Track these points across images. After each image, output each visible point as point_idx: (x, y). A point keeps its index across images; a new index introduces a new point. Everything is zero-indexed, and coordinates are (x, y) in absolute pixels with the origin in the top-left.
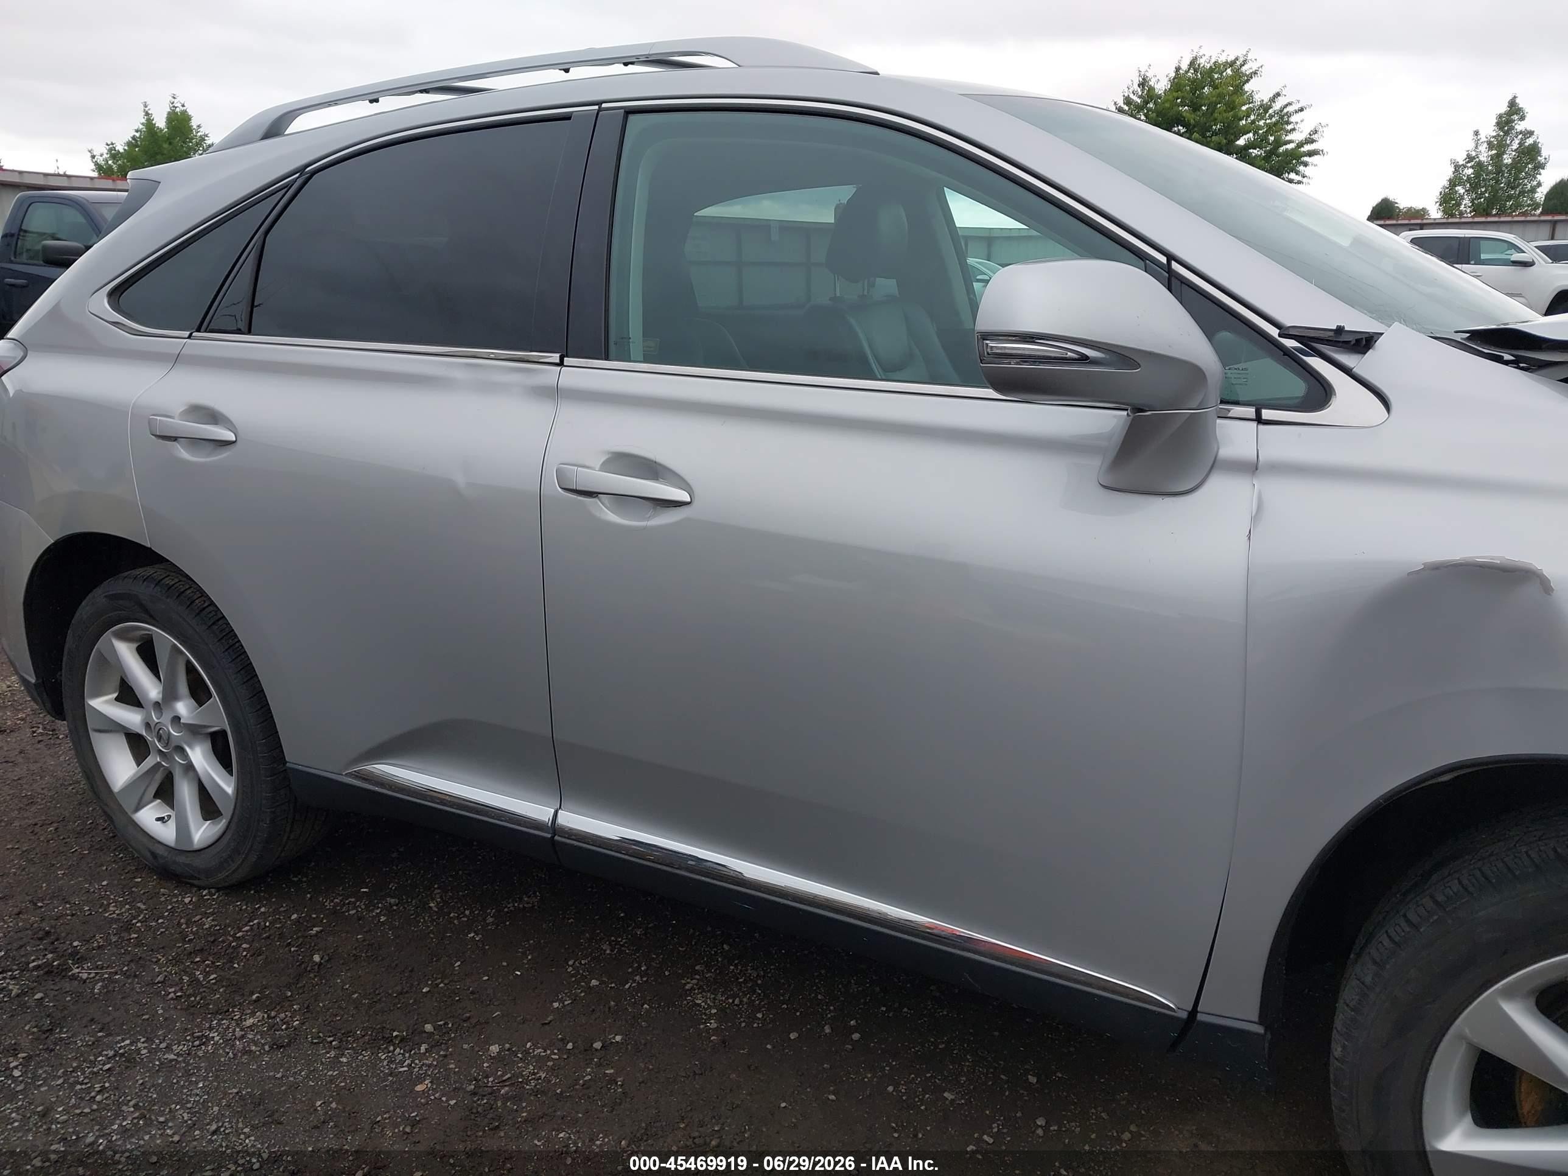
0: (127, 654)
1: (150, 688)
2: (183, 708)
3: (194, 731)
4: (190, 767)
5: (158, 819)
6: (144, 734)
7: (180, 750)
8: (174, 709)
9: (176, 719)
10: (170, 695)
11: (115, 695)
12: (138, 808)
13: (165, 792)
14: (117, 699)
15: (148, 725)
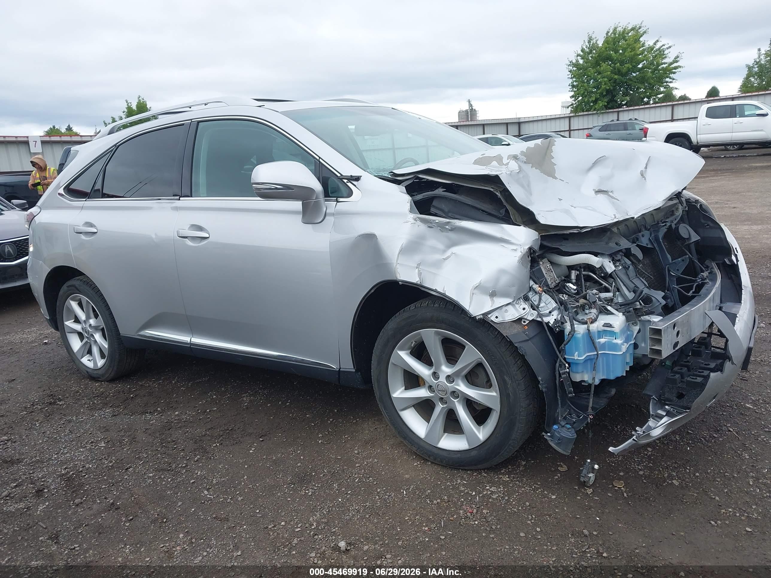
0: (74, 305)
1: (82, 316)
2: (92, 321)
3: (96, 328)
4: (95, 341)
5: (88, 360)
6: (82, 331)
7: (92, 336)
8: (89, 322)
9: (90, 325)
10: (88, 318)
11: (73, 320)
12: (82, 358)
13: (90, 352)
14: (74, 322)
15: (83, 329)
